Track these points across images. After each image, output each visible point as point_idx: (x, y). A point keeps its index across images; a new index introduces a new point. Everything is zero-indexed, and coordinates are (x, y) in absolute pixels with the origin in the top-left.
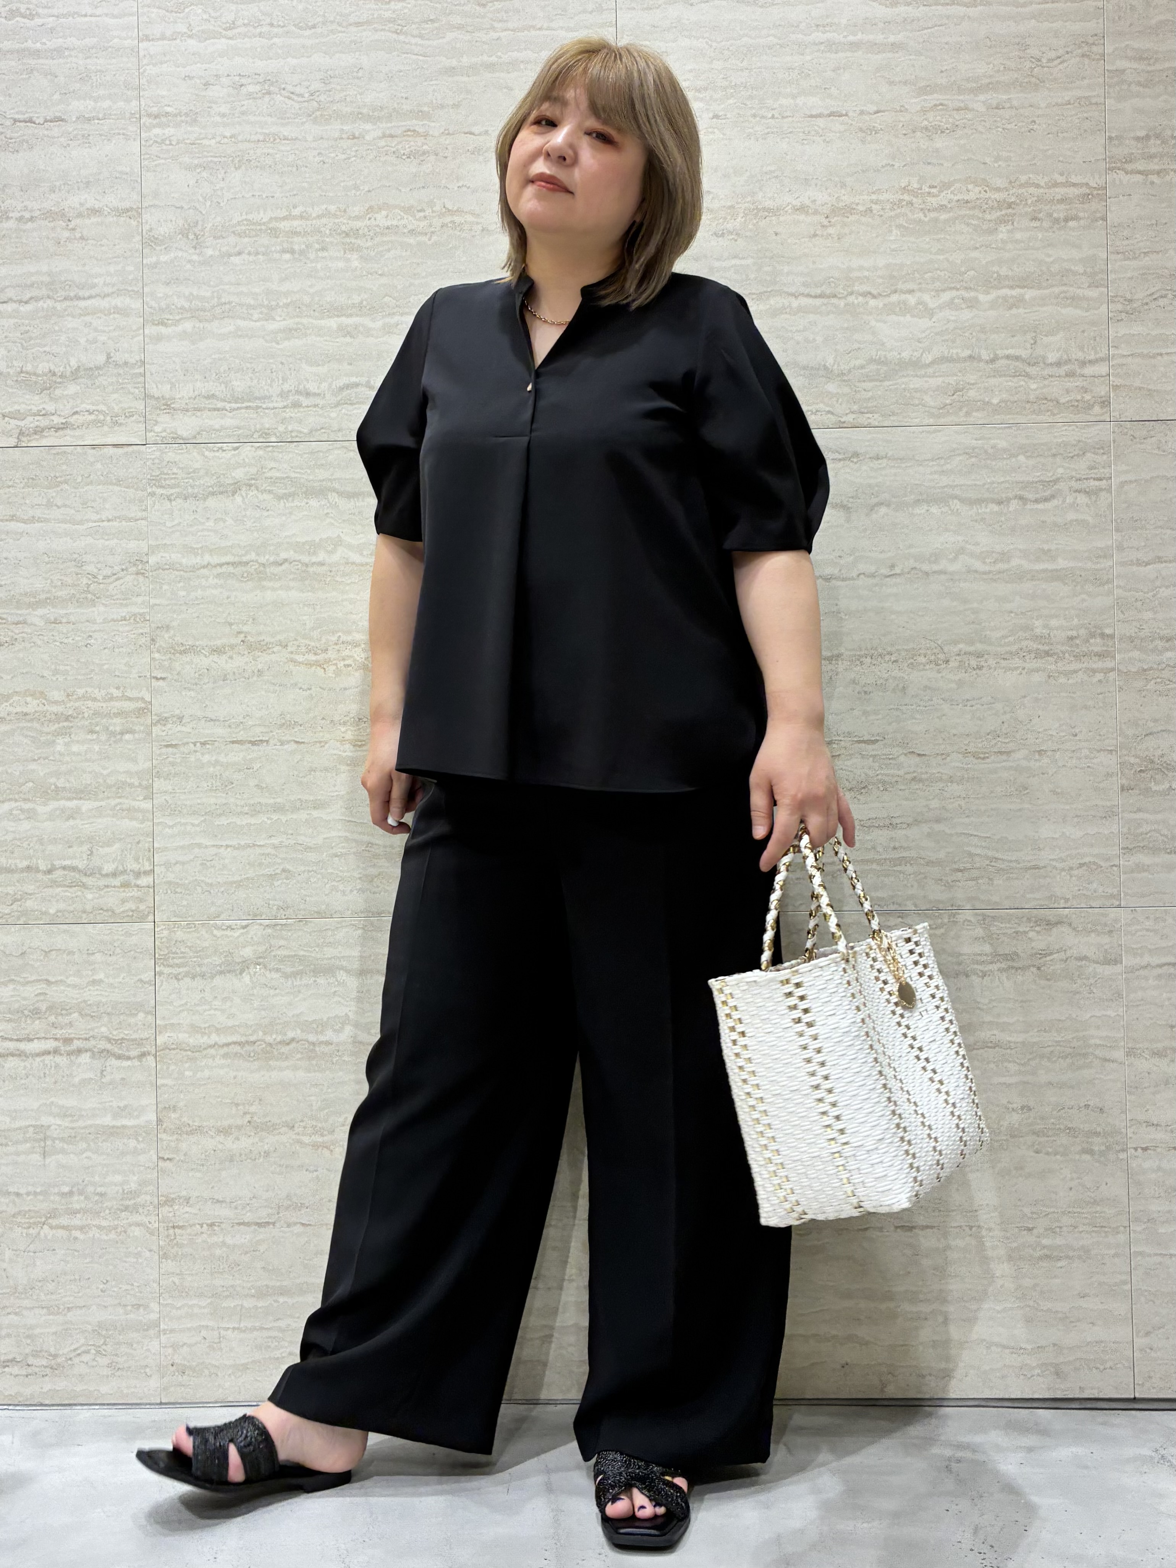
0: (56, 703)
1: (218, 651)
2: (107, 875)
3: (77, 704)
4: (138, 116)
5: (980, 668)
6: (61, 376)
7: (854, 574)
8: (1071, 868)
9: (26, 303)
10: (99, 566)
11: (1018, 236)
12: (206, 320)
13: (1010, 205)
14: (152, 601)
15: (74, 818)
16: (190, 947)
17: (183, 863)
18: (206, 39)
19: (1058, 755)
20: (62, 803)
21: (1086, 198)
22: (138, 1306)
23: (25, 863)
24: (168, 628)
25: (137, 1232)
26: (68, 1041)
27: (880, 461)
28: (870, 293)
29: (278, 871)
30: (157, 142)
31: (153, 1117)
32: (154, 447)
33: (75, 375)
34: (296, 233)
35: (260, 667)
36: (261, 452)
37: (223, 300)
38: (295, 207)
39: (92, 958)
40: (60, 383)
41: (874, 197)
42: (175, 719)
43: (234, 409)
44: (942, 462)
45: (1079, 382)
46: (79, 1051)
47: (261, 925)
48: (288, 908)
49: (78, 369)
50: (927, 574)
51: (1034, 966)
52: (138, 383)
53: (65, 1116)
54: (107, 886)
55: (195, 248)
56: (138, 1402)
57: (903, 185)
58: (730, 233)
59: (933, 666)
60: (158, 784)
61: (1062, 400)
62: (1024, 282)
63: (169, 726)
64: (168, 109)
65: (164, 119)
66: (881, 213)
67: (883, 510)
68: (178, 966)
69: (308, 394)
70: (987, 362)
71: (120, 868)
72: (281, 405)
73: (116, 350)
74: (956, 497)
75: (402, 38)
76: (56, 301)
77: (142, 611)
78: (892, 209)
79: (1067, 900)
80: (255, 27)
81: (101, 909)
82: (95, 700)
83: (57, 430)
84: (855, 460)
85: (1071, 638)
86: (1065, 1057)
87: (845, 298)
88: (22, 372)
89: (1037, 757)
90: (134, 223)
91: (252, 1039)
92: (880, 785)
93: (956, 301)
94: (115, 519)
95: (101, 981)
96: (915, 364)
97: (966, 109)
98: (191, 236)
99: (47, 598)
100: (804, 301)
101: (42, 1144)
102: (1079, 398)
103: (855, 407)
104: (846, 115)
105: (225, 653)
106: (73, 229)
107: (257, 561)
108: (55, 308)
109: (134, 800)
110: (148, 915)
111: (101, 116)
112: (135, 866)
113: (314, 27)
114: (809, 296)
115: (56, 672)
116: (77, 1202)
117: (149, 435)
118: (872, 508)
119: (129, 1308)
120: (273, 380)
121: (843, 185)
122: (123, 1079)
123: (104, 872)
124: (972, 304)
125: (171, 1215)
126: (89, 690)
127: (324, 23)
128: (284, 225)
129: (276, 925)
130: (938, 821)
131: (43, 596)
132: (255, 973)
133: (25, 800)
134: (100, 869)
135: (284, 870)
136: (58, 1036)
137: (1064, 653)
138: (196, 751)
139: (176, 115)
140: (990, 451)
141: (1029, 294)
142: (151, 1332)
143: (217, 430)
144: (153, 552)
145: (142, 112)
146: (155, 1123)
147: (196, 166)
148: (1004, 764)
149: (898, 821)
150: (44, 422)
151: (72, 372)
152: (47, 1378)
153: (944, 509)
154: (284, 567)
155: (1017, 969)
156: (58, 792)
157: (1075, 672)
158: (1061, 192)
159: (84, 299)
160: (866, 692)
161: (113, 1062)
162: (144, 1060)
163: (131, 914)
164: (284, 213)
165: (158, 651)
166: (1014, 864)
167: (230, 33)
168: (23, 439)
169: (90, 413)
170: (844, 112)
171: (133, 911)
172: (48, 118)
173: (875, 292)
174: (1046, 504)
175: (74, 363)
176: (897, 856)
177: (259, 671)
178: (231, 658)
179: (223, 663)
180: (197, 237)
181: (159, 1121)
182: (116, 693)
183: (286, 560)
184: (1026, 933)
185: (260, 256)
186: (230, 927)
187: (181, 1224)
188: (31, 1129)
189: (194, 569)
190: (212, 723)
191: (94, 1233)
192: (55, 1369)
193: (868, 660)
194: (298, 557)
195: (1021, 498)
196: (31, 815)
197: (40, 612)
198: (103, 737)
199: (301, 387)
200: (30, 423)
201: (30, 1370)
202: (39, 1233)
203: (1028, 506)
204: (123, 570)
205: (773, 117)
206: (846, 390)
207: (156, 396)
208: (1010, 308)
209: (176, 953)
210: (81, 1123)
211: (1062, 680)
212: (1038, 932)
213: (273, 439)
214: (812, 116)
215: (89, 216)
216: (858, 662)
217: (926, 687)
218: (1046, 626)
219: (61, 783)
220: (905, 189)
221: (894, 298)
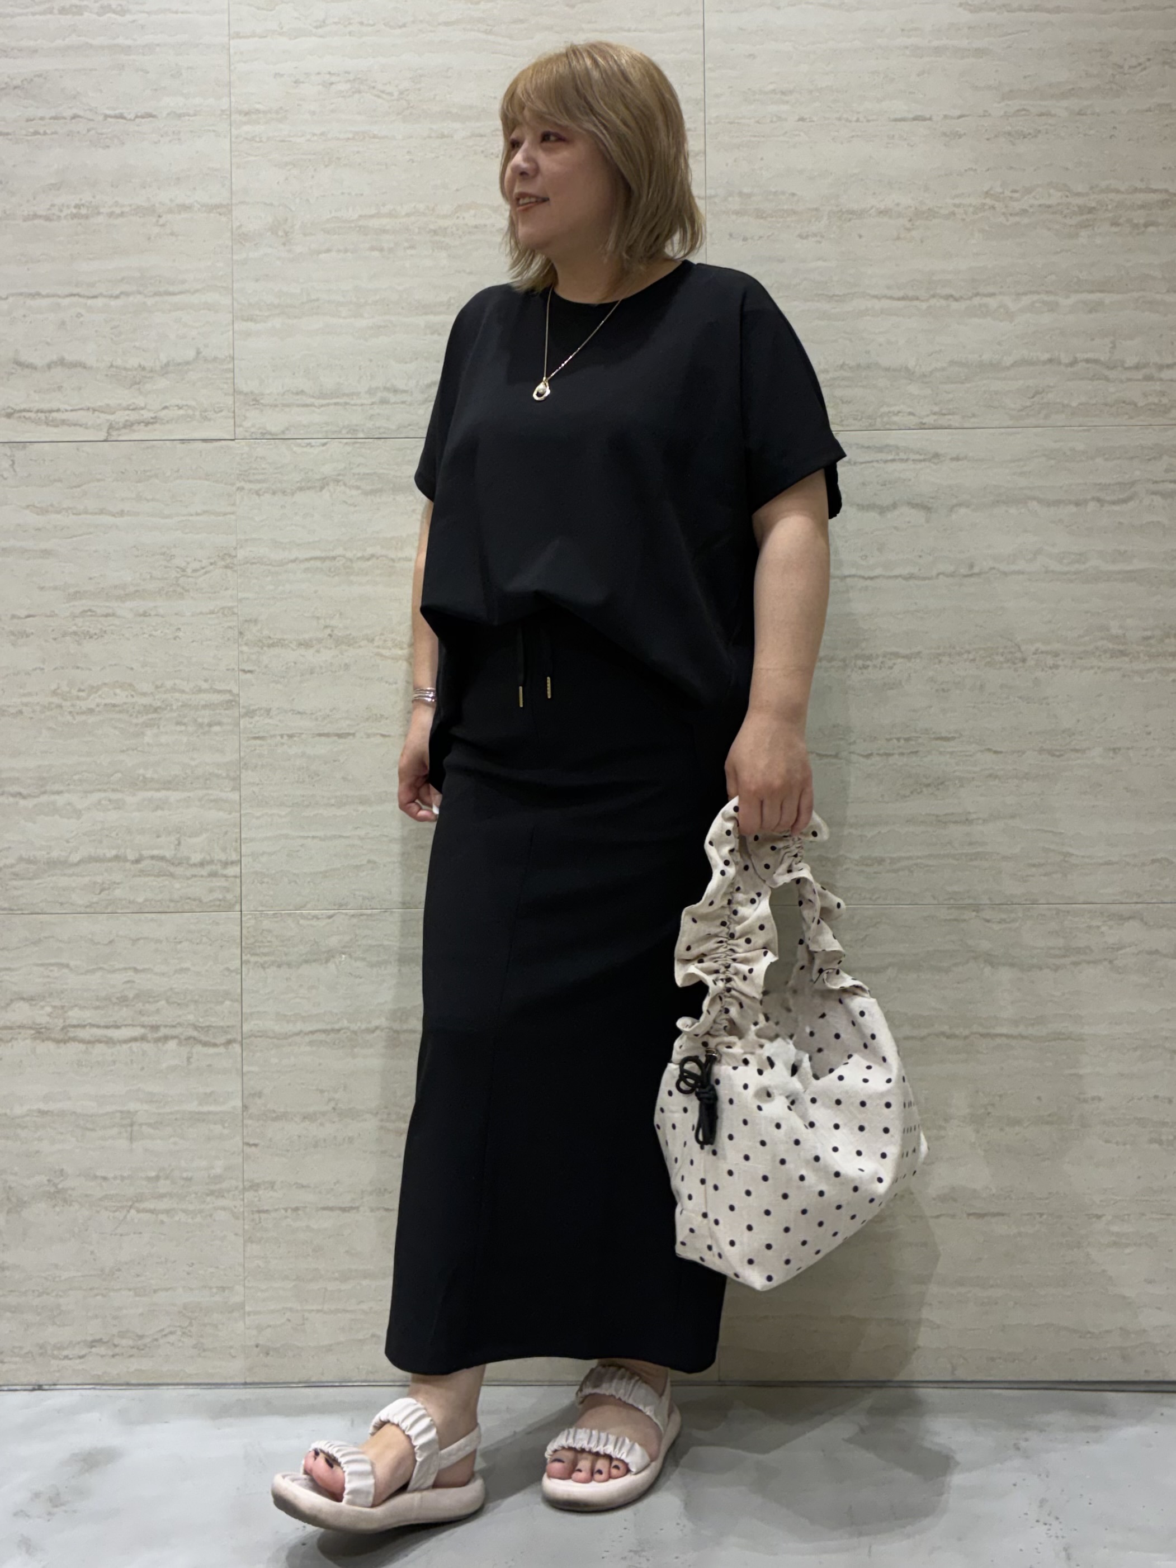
0: (144, 694)
1: (306, 644)
2: (195, 865)
3: (165, 696)
4: (228, 113)
5: (1056, 667)
6: (151, 371)
7: (934, 573)
8: (1144, 864)
9: (117, 297)
10: (189, 559)
11: (1098, 241)
12: (295, 317)
13: (1091, 210)
14: (241, 595)
15: (162, 809)
16: (277, 937)
17: (270, 854)
18: (296, 38)
19: (1131, 753)
20: (149, 794)
21: (1164, 204)
22: (223, 1289)
23: (114, 852)
24: (256, 621)
25: (222, 1216)
26: (155, 1028)
27: (960, 462)
28: (952, 296)
29: (365, 862)
30: (246, 139)
31: (239, 1104)
32: (243, 442)
33: (165, 370)
34: (384, 231)
35: (347, 661)
36: (349, 449)
37: (313, 297)
38: (384, 205)
39: (179, 946)
40: (152, 378)
41: (957, 201)
42: (262, 711)
43: (322, 406)
44: (1022, 463)
45: (1158, 386)
46: (166, 1038)
47: (346, 914)
48: (373, 898)
49: (167, 364)
50: (1005, 574)
51: (1105, 959)
52: (227, 378)
53: (151, 1101)
54: (195, 876)
55: (284, 244)
56: (224, 1381)
57: (985, 190)
58: (815, 235)
59: (1009, 664)
60: (247, 776)
61: (1140, 404)
62: (1103, 287)
63: (256, 718)
64: (258, 106)
65: (254, 117)
66: (964, 216)
67: (963, 511)
68: (265, 954)
69: (396, 391)
70: (1067, 366)
71: (208, 858)
72: (369, 401)
73: (206, 346)
74: (1034, 498)
75: (491, 38)
76: (146, 296)
77: (230, 604)
78: (974, 213)
79: (1139, 896)
80: (345, 26)
81: (189, 898)
82: (183, 692)
83: (147, 424)
84: (936, 461)
85: (1147, 638)
86: (1135, 1049)
87: (927, 300)
88: (112, 366)
89: (1111, 754)
90: (224, 219)
91: (337, 1026)
92: (957, 782)
93: (1037, 305)
94: (205, 512)
95: (188, 969)
96: (994, 367)
97: (1048, 114)
98: (280, 233)
99: (137, 591)
100: (886, 303)
101: (129, 1129)
102: (1156, 401)
103: (936, 409)
104: (930, 119)
105: (312, 647)
106: (163, 225)
107: (344, 556)
108: (145, 303)
109: (221, 790)
110: (234, 905)
111: (191, 112)
112: (223, 857)
113: (404, 26)
114: (891, 298)
115: (144, 665)
116: (164, 1186)
117: (238, 430)
118: (952, 509)
119: (214, 1290)
120: (361, 377)
121: (927, 189)
122: (209, 1066)
123: (192, 862)
124: (1053, 307)
125: (256, 1199)
126: (177, 681)
127: (413, 22)
128: (374, 223)
129: (362, 915)
130: (1013, 817)
131: (132, 589)
132: (340, 962)
133: (113, 790)
134: (188, 858)
135: (369, 861)
136: (146, 1023)
137: (1138, 653)
138: (283, 744)
139: (265, 112)
140: (1069, 453)
141: (1108, 298)
142: (236, 1314)
143: (304, 426)
144: (241, 547)
145: (232, 109)
146: (240, 1111)
147: (286, 164)
148: (1079, 761)
149: (974, 816)
150: (133, 416)
151: (162, 368)
152: (132, 1359)
153: (1023, 510)
154: (370, 563)
155: (1089, 962)
156: (145, 783)
157: (1149, 671)
158: (1141, 198)
159: (173, 294)
160: (943, 690)
161: (199, 1048)
162: (230, 1047)
163: (218, 903)
164: (373, 211)
165: (246, 644)
166: (1087, 860)
167: (320, 31)
168: (114, 433)
169: (180, 408)
170: (928, 116)
171: (220, 900)
172: (139, 114)
173: (957, 295)
174: (1124, 505)
175: (164, 358)
176: (974, 851)
177: (346, 664)
178: (318, 651)
179: (310, 656)
180: (286, 233)
181: (245, 1107)
182: (205, 686)
183: (372, 556)
184: (1098, 927)
185: (349, 254)
186: (316, 917)
187: (266, 1208)
188: (118, 1115)
189: (282, 564)
190: (299, 716)
191: (181, 1217)
192: (141, 1348)
193: (946, 659)
194: (384, 552)
195: (1099, 500)
196: (119, 806)
197: (129, 604)
198: (191, 729)
199: (388, 385)
200: (121, 417)
201: (117, 1350)
202: (125, 1217)
203: (1107, 508)
204: (211, 564)
205: (858, 120)
206: (929, 391)
207: (245, 389)
208: (1090, 312)
209: (262, 942)
210: (167, 1110)
211: (1137, 679)
212: (1111, 928)
213: (361, 435)
214: (896, 120)
215: (179, 213)
216: (937, 661)
217: (1002, 686)
218: (1121, 627)
219: (149, 774)
220: (987, 194)
221: (976, 301)
